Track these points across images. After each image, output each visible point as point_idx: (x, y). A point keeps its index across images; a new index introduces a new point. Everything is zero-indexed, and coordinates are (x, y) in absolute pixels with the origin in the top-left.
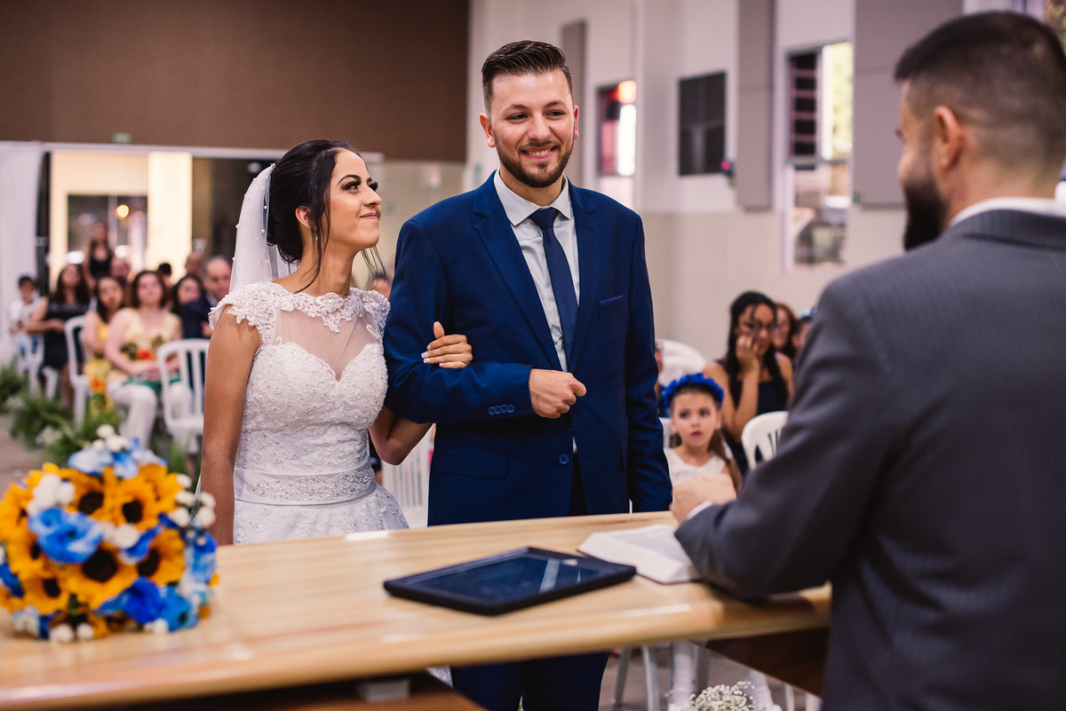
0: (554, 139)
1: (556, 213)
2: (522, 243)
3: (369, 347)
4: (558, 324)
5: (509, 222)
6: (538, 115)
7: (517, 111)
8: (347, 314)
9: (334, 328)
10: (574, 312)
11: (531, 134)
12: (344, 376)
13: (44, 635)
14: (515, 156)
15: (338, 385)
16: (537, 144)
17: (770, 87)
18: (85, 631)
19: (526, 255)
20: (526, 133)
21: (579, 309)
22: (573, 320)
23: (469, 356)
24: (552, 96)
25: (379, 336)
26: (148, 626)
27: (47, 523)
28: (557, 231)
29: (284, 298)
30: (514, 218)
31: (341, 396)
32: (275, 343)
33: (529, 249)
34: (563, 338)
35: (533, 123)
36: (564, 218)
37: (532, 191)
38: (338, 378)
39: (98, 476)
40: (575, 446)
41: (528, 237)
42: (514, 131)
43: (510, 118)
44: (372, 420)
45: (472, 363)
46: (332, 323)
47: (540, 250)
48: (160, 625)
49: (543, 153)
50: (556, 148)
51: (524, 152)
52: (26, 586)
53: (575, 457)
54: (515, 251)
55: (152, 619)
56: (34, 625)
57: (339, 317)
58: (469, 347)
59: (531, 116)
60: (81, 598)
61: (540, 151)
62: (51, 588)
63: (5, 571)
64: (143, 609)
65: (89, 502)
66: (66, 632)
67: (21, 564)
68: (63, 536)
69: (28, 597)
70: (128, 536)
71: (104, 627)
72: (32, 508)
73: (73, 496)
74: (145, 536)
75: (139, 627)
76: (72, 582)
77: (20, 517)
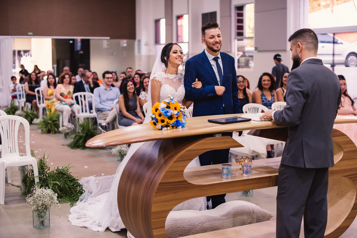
0: (219, 42)
1: (218, 58)
2: (212, 64)
3: (182, 85)
4: (219, 80)
5: (209, 60)
6: (216, 37)
7: (212, 37)
8: (177, 79)
9: (175, 81)
10: (222, 78)
11: (215, 41)
12: (177, 91)
13: (161, 129)
14: (212, 46)
15: (176, 93)
16: (217, 43)
17: (230, 16)
18: (169, 128)
19: (212, 66)
20: (214, 41)
21: (223, 77)
22: (222, 80)
23: (201, 86)
24: (218, 33)
25: (183, 83)
26: (178, 127)
27: (163, 111)
28: (218, 61)
29: (165, 75)
30: (210, 59)
31: (177, 95)
32: (164, 84)
33: (213, 65)
34: (220, 83)
35: (216, 38)
36: (219, 58)
37: (214, 53)
38: (176, 91)
40: (224, 105)
41: (213, 63)
42: (212, 41)
43: (210, 38)
44: (182, 100)
45: (202, 87)
46: (174, 80)
47: (215, 65)
48: (180, 127)
49: (218, 45)
50: (220, 43)
51: (213, 45)
52: (159, 121)
53: (224, 107)
54: (210, 66)
55: (179, 126)
56: (160, 127)
57: (176, 79)
58: (202, 84)
59: (215, 37)
60: (169, 122)
61: (217, 44)
62: (163, 121)
63: (155, 118)
64: (177, 124)
65: (168, 107)
66: (165, 128)
67: (158, 117)
68: (166, 112)
69: (159, 123)
70: (176, 112)
71: (171, 128)
72: (160, 108)
73: (166, 106)
74: (178, 112)
75: (176, 128)
76: (167, 120)
77: (157, 110)
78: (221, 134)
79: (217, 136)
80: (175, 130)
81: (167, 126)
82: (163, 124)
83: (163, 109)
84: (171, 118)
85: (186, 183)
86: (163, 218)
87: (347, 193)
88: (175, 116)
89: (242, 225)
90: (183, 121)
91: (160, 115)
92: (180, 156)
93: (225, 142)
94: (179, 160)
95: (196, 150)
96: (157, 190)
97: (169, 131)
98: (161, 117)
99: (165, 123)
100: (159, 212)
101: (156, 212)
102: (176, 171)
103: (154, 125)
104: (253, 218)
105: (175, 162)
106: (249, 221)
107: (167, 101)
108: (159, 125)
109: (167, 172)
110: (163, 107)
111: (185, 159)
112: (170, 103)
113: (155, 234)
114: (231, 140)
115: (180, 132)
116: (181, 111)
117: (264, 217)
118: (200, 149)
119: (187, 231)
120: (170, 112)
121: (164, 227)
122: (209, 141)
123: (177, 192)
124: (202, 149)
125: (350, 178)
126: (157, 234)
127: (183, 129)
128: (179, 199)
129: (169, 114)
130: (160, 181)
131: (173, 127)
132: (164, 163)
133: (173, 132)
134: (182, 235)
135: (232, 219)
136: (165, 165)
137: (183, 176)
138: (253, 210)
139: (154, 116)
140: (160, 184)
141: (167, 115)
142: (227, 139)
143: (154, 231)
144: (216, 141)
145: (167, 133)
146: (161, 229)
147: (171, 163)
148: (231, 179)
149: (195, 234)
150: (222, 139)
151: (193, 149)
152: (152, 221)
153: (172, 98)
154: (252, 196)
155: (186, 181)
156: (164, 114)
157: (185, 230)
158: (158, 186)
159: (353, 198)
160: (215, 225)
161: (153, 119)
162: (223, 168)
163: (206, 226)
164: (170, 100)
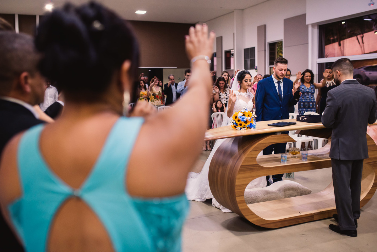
3: (250, 100)
5: (274, 83)
8: (247, 95)
13: (240, 130)
17: (265, 50)
18: (245, 129)
27: (241, 118)
28: (280, 84)
31: (248, 107)
32: (239, 99)
38: (247, 104)
39: (244, 112)
47: (278, 87)
48: (253, 128)
52: (238, 124)
54: (275, 87)
55: (252, 127)
56: (239, 129)
59: (283, 70)
60: (245, 125)
62: (241, 125)
63: (235, 123)
64: (251, 126)
65: (244, 115)
66: (243, 129)
67: (237, 122)
68: (243, 119)
69: (238, 126)
70: (249, 118)
71: (247, 128)
72: (238, 116)
73: (242, 115)
74: (251, 118)
75: (250, 128)
76: (243, 124)
77: (236, 117)
78: (281, 133)
79: (279, 134)
80: (249, 130)
81: (244, 128)
82: (241, 127)
83: (241, 117)
84: (246, 122)
85: (258, 166)
86: (243, 189)
87: (368, 175)
88: (249, 121)
89: (290, 197)
90: (255, 124)
91: (239, 121)
92: (255, 147)
93: (284, 138)
94: (254, 150)
95: (265, 143)
96: (239, 170)
97: (245, 131)
98: (240, 122)
99: (243, 126)
100: (240, 185)
101: (238, 185)
102: (252, 158)
103: (235, 128)
104: (298, 192)
105: (251, 151)
106: (295, 194)
107: (243, 111)
108: (238, 127)
109: (246, 158)
110: (240, 115)
111: (258, 149)
112: (245, 112)
113: (237, 200)
114: (288, 137)
115: (253, 131)
116: (252, 117)
117: (306, 192)
118: (267, 143)
119: (254, 200)
120: (246, 118)
121: (244, 195)
122: (273, 138)
123: (252, 172)
124: (268, 143)
125: (370, 165)
126: (239, 200)
127: (255, 129)
128: (253, 177)
129: (245, 120)
130: (241, 164)
131: (248, 128)
132: (243, 152)
133: (248, 131)
134: (251, 203)
135: (284, 193)
136: (244, 153)
137: (256, 161)
138: (298, 187)
139: (234, 122)
140: (241, 166)
141: (243, 121)
142: (284, 136)
143: (237, 198)
144: (278, 137)
145: (245, 132)
146: (242, 197)
147: (248, 152)
148: (287, 164)
149: (260, 202)
150: (282, 136)
151: (263, 142)
152: (236, 191)
153: (246, 109)
154: (293, 178)
155: (258, 164)
156: (242, 120)
157: (253, 200)
158: (240, 168)
159: (372, 179)
160: (273, 196)
161: (234, 123)
162: (282, 156)
163: (267, 197)
164: (245, 110)
